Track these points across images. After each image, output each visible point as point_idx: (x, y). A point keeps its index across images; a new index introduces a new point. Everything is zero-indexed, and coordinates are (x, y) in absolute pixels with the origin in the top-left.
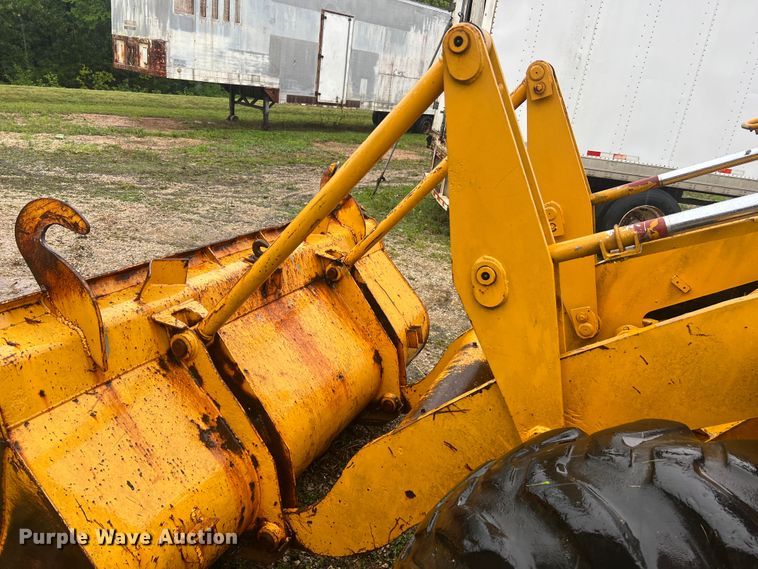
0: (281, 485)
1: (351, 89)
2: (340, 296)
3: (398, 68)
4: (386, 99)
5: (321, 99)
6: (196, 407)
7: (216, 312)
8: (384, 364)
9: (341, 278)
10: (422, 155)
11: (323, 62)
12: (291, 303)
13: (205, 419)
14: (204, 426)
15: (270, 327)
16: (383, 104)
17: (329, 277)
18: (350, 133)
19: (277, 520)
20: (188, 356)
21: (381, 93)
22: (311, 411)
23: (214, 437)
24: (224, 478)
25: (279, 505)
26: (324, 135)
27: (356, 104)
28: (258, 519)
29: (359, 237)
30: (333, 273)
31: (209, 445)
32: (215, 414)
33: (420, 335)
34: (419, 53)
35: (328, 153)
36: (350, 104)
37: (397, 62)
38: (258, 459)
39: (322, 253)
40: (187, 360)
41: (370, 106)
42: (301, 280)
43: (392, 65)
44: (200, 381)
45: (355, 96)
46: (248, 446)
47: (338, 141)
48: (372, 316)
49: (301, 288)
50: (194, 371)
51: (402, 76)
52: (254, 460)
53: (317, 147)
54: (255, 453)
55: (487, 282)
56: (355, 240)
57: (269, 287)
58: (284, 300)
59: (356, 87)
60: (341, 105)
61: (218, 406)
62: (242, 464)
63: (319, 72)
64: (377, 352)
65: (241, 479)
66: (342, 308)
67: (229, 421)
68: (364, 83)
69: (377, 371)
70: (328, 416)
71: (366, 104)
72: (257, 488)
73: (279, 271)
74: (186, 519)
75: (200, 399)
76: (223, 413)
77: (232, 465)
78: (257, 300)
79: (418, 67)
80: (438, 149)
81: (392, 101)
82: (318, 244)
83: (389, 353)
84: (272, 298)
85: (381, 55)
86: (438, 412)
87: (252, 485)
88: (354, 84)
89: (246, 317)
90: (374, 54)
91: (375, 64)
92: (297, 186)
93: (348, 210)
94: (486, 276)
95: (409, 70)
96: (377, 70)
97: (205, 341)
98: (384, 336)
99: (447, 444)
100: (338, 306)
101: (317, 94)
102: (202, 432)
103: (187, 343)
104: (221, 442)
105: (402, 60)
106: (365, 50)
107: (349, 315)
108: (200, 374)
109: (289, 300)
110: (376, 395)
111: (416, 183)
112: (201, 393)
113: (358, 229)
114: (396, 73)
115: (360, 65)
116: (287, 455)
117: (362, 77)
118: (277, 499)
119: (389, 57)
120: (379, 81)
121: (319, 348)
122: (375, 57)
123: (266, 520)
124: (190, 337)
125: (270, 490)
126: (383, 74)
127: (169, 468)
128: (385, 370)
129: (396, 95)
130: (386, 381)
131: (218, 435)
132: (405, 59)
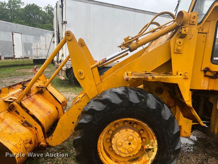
0: (43, 132)
1: (25, 54)
2: (44, 96)
3: (39, 47)
4: (37, 55)
5: (16, 57)
6: (19, 119)
7: (21, 96)
8: (59, 110)
9: (44, 91)
10: (51, 69)
11: (15, 47)
12: (33, 98)
13: (22, 121)
14: (22, 122)
15: (30, 103)
16: (36, 57)
17: (41, 91)
18: (27, 66)
19: (43, 141)
20: (15, 108)
21: (35, 54)
22: (45, 119)
23: (25, 124)
24: (30, 132)
25: (43, 137)
26: (18, 68)
27: (28, 58)
28: (38, 143)
29: (45, 82)
30: (42, 90)
31: (24, 126)
32: (24, 120)
33: (65, 103)
34: (44, 42)
35: (22, 72)
36: (25, 58)
37: (38, 45)
38: (37, 128)
39: (38, 86)
40: (14, 109)
41: (32, 58)
42: (34, 93)
43: (37, 46)
44: (18, 113)
45: (27, 56)
46: (34, 125)
47: (24, 69)
48: (54, 99)
49: (35, 94)
50: (16, 111)
51: (40, 49)
52: (36, 128)
53: (17, 71)
54: (36, 126)
55: (81, 74)
56: (45, 83)
57: (28, 94)
58: (32, 97)
59: (27, 53)
60: (23, 58)
61: (24, 118)
62: (33, 129)
63: (14, 50)
64: (56, 107)
65: (33, 132)
66: (46, 98)
67: (27, 121)
68: (29, 52)
69: (57, 111)
70: (49, 120)
71: (31, 57)
72: (37, 135)
73: (30, 89)
74: (24, 140)
75: (19, 117)
76: (26, 119)
77: (31, 130)
78: (26, 97)
79: (45, 46)
80: (57, 65)
81: (39, 56)
82: (37, 84)
83: (59, 106)
84: (29, 96)
85: (33, 44)
86: (76, 103)
87: (36, 134)
88: (26, 52)
89: (24, 101)
90: (31, 43)
91: (32, 46)
92: (15, 82)
93: (41, 76)
94: (80, 73)
95: (42, 47)
96: (32, 48)
97: (18, 104)
98: (57, 103)
99: (79, 109)
100: (44, 98)
101: (14, 56)
102: (22, 124)
103: (14, 104)
104: (27, 125)
105: (39, 45)
106: (28, 42)
107: (48, 99)
108: (18, 112)
109: (33, 97)
110: (58, 118)
111: (51, 76)
112: (19, 116)
113: (45, 80)
114: (39, 48)
115: (27, 47)
116: (43, 126)
117: (29, 50)
118: (43, 135)
119: (36, 44)
120: (34, 51)
121: (43, 107)
122: (31, 44)
123: (40, 142)
124: (15, 103)
125: (41, 134)
126: (35, 49)
127: (17, 131)
128: (59, 111)
129: (40, 54)
130: (60, 114)
131: (26, 124)
132: (41, 44)
